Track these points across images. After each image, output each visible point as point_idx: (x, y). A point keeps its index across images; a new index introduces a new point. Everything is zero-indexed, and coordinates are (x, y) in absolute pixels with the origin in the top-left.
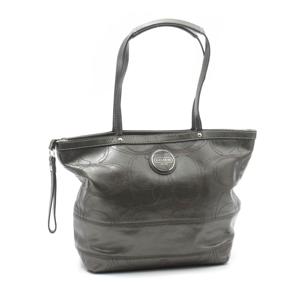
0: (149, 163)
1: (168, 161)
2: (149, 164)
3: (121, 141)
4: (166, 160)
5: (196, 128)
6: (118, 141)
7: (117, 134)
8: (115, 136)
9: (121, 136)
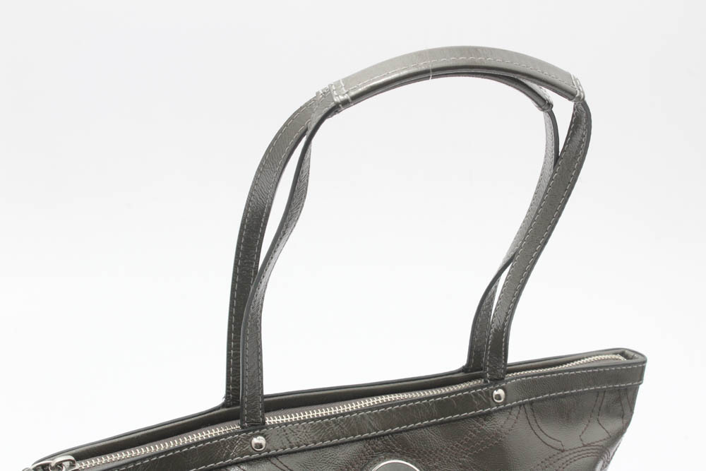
3: (261, 446)
5: (488, 375)
6: (250, 448)
7: (246, 424)
8: (240, 433)
9: (260, 429)
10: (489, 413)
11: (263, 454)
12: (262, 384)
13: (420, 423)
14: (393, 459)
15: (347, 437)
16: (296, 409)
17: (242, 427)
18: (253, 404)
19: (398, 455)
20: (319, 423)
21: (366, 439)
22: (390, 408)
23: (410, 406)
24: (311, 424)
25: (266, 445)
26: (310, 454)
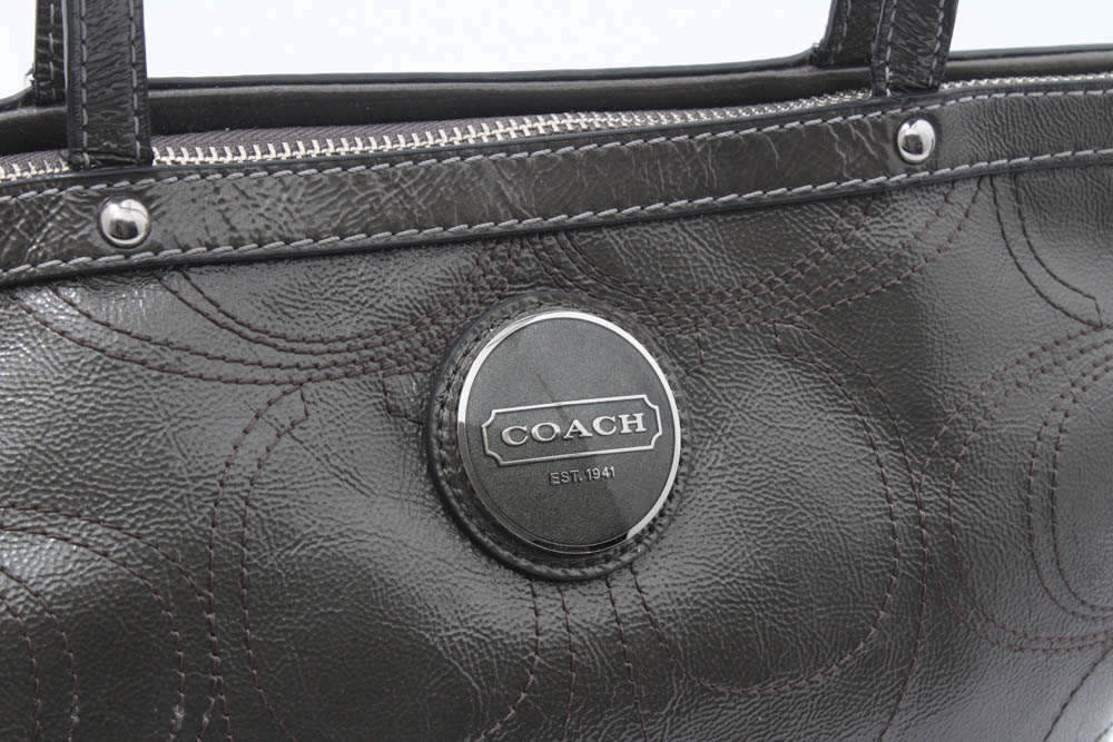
0: (429, 461)
1: (620, 439)
2: (432, 474)
3: (132, 230)
4: (596, 423)
5: (888, 73)
6: (96, 234)
7: (86, 156)
8: (63, 183)
9: (133, 178)
10: (880, 193)
11: (135, 258)
12: (140, 29)
13: (659, 205)
14: (567, 308)
15: (421, 229)
16: (273, 132)
17: (75, 166)
18: (109, 91)
19: (585, 296)
20: (333, 177)
21: (485, 239)
22: (569, 149)
23: (634, 149)
24: (307, 177)
25: (149, 230)
26: (298, 273)
